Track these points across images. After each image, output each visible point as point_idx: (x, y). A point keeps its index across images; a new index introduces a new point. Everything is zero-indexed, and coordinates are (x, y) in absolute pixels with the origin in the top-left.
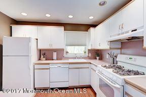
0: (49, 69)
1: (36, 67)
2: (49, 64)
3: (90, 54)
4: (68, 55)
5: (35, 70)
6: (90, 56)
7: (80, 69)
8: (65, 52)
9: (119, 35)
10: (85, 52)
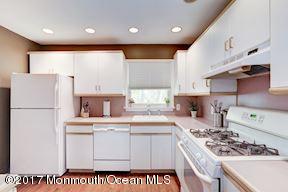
0: (92, 134)
1: (70, 129)
2: (91, 124)
3: (178, 105)
4: (133, 108)
5: (67, 136)
6: (178, 109)
7: (153, 137)
8: (127, 102)
9: (226, 63)
10: (168, 102)
